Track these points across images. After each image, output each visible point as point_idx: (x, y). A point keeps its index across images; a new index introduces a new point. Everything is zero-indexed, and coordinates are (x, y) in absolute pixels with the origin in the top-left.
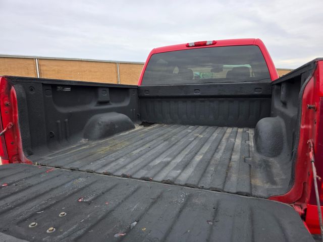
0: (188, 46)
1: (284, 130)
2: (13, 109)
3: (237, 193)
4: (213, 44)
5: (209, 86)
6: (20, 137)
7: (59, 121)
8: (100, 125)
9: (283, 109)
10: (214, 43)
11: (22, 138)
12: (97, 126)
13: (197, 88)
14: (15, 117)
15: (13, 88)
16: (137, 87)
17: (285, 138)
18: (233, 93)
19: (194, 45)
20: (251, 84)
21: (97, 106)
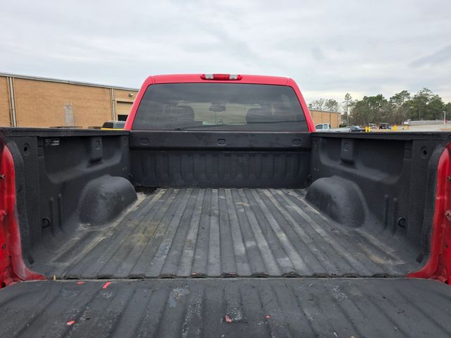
0: (203, 77)
2: (6, 186)
3: (375, 276)
4: (238, 79)
5: (238, 136)
6: (19, 235)
7: (52, 199)
8: (104, 198)
10: (240, 78)
11: (21, 236)
12: (101, 201)
13: (222, 138)
14: (10, 200)
15: (6, 148)
16: (128, 134)
18: (267, 145)
19: (212, 77)
20: (289, 134)
21: (89, 167)
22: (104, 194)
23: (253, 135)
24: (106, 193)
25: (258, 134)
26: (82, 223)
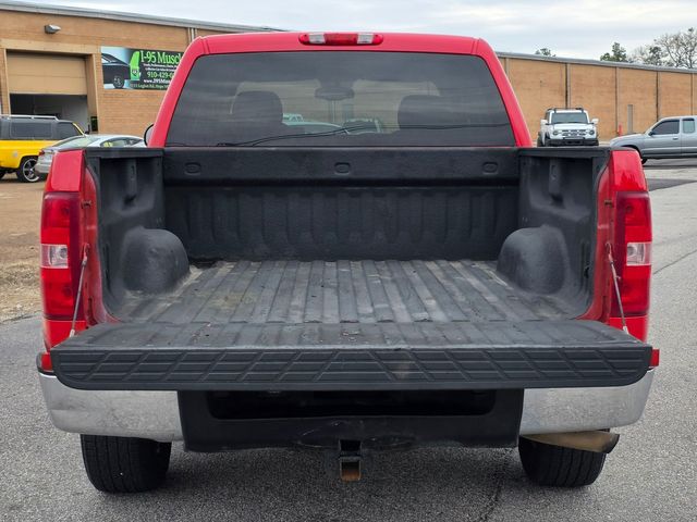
0: (304, 40)
1: (563, 248)
2: (87, 215)
4: (373, 44)
8: (156, 256)
9: (556, 211)
10: (378, 40)
12: (152, 260)
13: (342, 160)
14: (91, 233)
16: (161, 154)
17: (567, 261)
18: (433, 175)
19: (322, 40)
20: (476, 152)
21: (124, 209)
22: (154, 250)
23: (404, 154)
24: (157, 249)
25: (412, 152)
26: (130, 289)
